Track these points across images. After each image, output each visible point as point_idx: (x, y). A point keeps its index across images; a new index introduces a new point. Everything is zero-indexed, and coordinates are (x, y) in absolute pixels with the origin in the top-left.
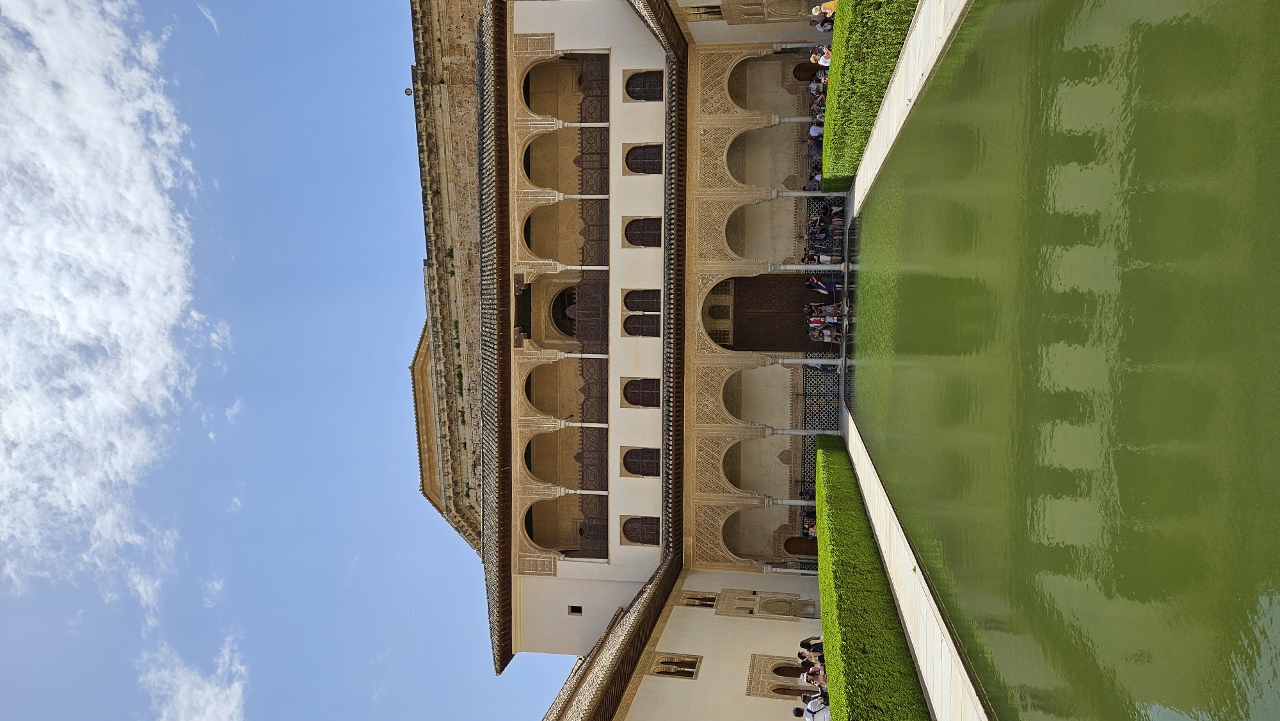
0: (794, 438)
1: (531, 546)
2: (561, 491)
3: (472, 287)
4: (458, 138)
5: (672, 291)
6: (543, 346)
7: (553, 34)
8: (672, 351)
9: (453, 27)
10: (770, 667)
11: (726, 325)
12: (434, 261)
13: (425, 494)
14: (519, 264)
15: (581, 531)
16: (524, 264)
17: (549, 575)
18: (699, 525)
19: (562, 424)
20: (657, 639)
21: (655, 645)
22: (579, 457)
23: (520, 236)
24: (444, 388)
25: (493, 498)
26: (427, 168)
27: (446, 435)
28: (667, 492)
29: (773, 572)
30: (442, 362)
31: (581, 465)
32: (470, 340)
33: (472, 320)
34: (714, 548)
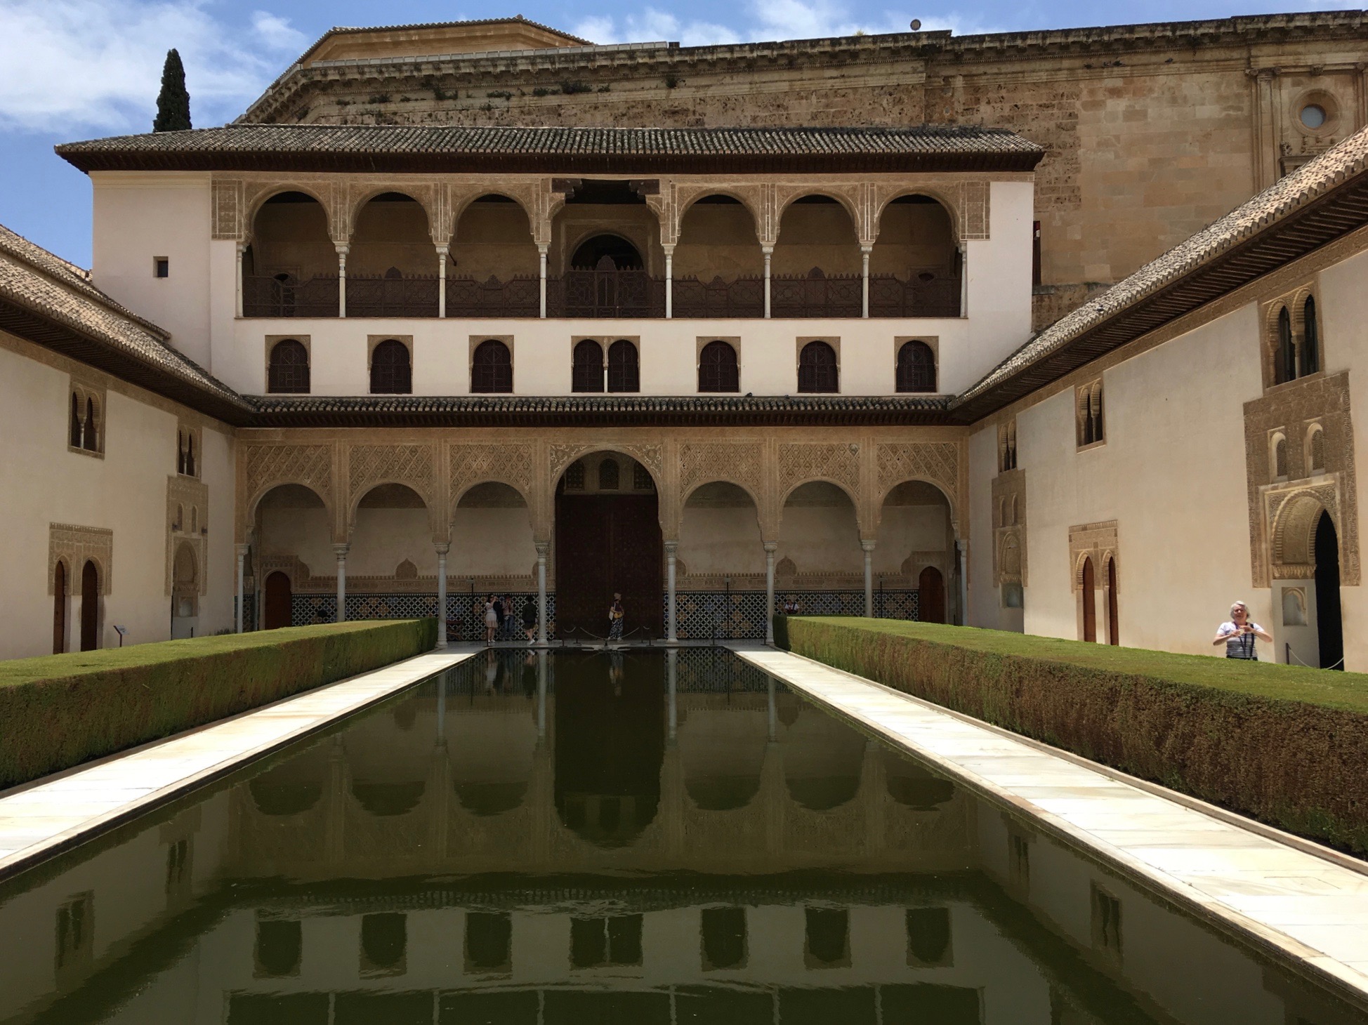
0: (434, 580)
1: (259, 199)
2: (342, 246)
3: (641, 115)
4: (851, 97)
5: (637, 408)
6: (556, 220)
7: (988, 237)
8: (553, 409)
9: (1003, 93)
10: (95, 556)
11: (592, 485)
12: (677, 59)
13: (329, 36)
14: (673, 187)
15: (283, 277)
16: (673, 198)
17: (214, 227)
18: (303, 449)
19: (442, 249)
20: (124, 392)
21: (116, 389)
22: (394, 274)
23: (712, 190)
24: (491, 69)
25: (325, 143)
26: (809, 50)
27: (419, 70)
28: (349, 404)
29: (237, 556)
30: (530, 68)
31: (383, 277)
32: (563, 111)
33: (592, 115)
34: (268, 473)
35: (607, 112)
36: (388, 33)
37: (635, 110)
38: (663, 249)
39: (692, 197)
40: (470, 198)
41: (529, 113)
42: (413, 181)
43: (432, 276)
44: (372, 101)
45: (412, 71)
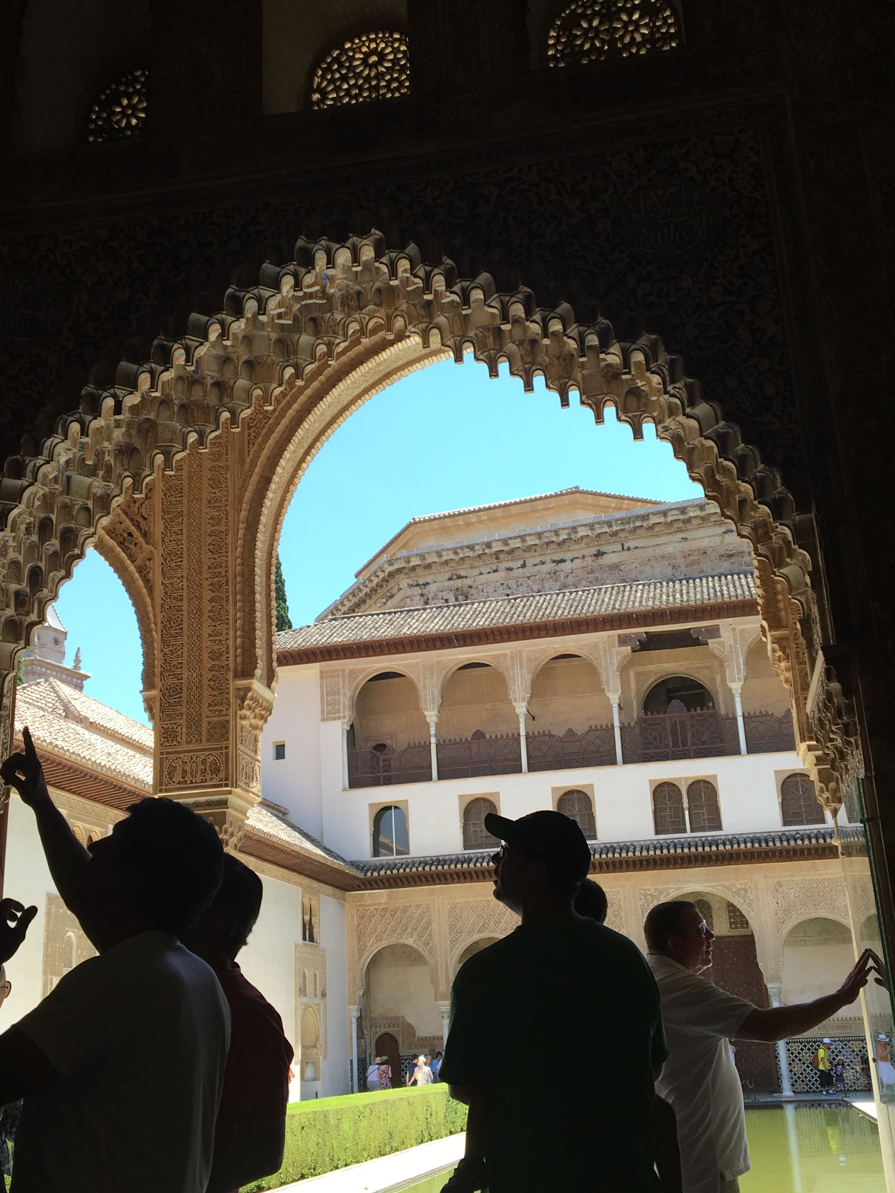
1: (358, 684)
2: (431, 716)
3: (698, 562)
5: (721, 847)
6: (624, 670)
8: (638, 854)
13: (409, 525)
14: (734, 630)
15: (381, 747)
16: (735, 639)
17: (323, 712)
18: (405, 910)
19: (521, 708)
22: (479, 736)
24: (554, 539)
25: (414, 627)
27: (490, 547)
28: (445, 862)
29: (351, 1019)
30: (589, 533)
31: (469, 739)
32: (623, 566)
33: (651, 567)
34: (376, 933)
35: (665, 562)
36: (461, 517)
37: (691, 558)
38: (730, 690)
39: (754, 637)
40: (542, 661)
41: (592, 572)
42: (491, 651)
43: (513, 735)
44: (450, 579)
45: (483, 550)
